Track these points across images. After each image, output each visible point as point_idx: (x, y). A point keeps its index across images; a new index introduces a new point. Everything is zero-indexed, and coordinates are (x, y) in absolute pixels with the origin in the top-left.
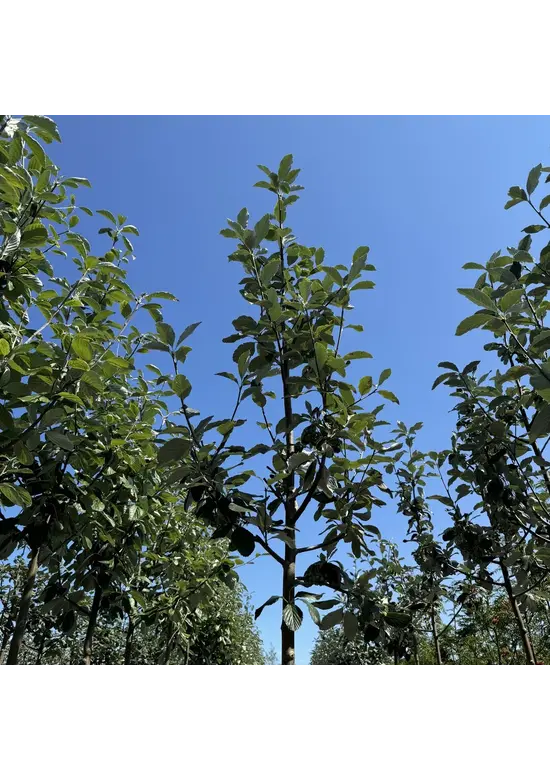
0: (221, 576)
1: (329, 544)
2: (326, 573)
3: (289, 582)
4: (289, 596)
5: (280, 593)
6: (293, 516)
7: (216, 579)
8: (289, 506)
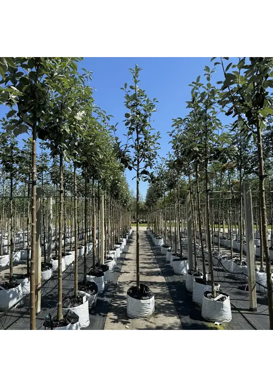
0: (121, 169)
1: (146, 167)
2: (145, 172)
3: (138, 174)
4: (138, 176)
5: (136, 176)
6: (139, 162)
7: (119, 170)
8: (138, 160)
